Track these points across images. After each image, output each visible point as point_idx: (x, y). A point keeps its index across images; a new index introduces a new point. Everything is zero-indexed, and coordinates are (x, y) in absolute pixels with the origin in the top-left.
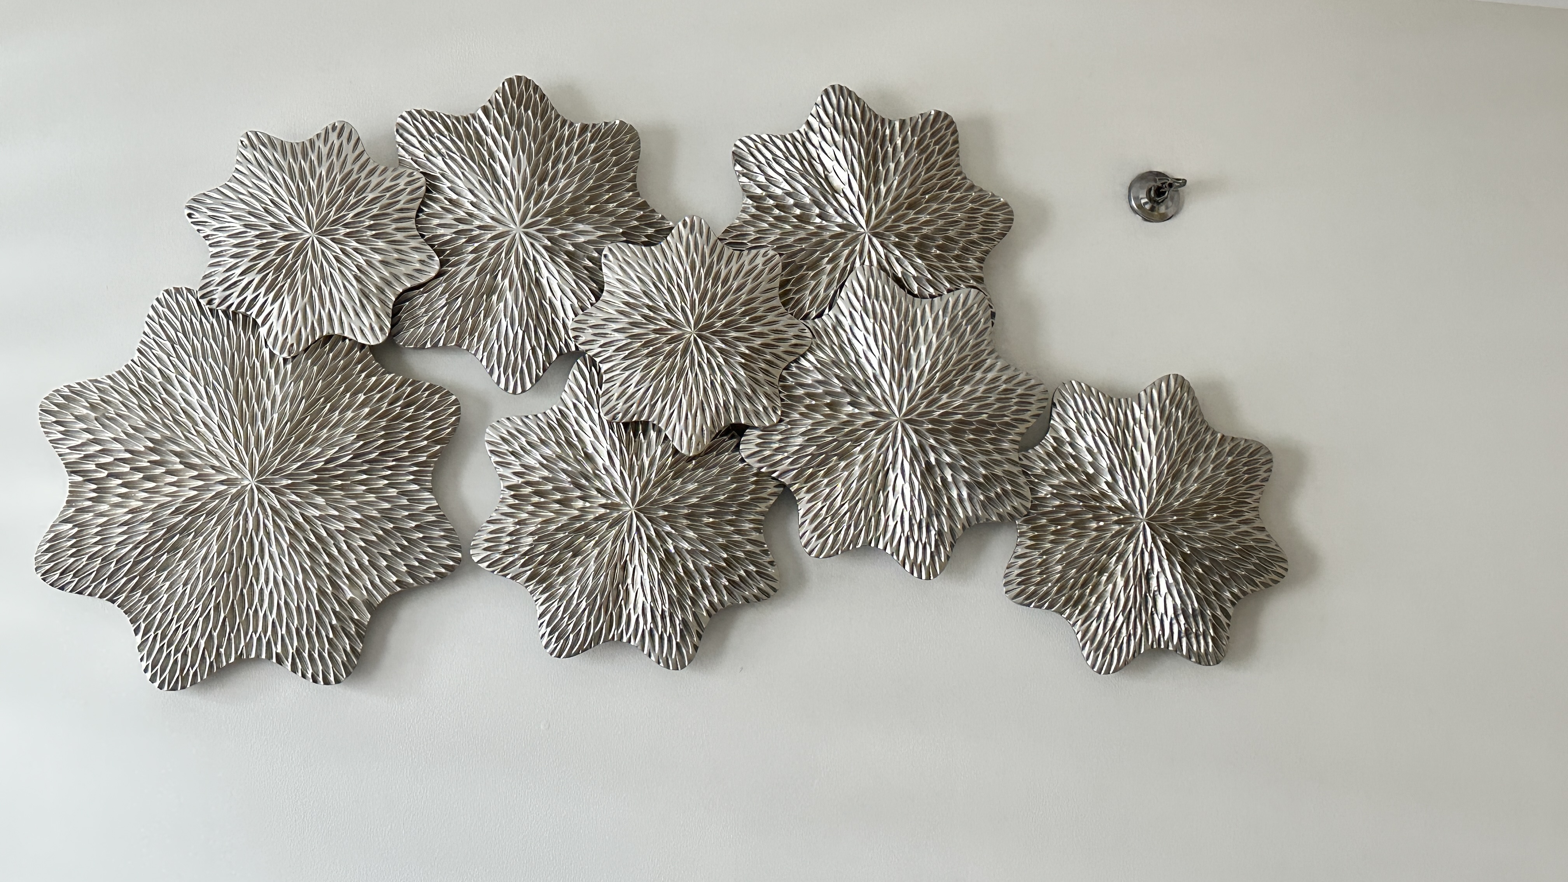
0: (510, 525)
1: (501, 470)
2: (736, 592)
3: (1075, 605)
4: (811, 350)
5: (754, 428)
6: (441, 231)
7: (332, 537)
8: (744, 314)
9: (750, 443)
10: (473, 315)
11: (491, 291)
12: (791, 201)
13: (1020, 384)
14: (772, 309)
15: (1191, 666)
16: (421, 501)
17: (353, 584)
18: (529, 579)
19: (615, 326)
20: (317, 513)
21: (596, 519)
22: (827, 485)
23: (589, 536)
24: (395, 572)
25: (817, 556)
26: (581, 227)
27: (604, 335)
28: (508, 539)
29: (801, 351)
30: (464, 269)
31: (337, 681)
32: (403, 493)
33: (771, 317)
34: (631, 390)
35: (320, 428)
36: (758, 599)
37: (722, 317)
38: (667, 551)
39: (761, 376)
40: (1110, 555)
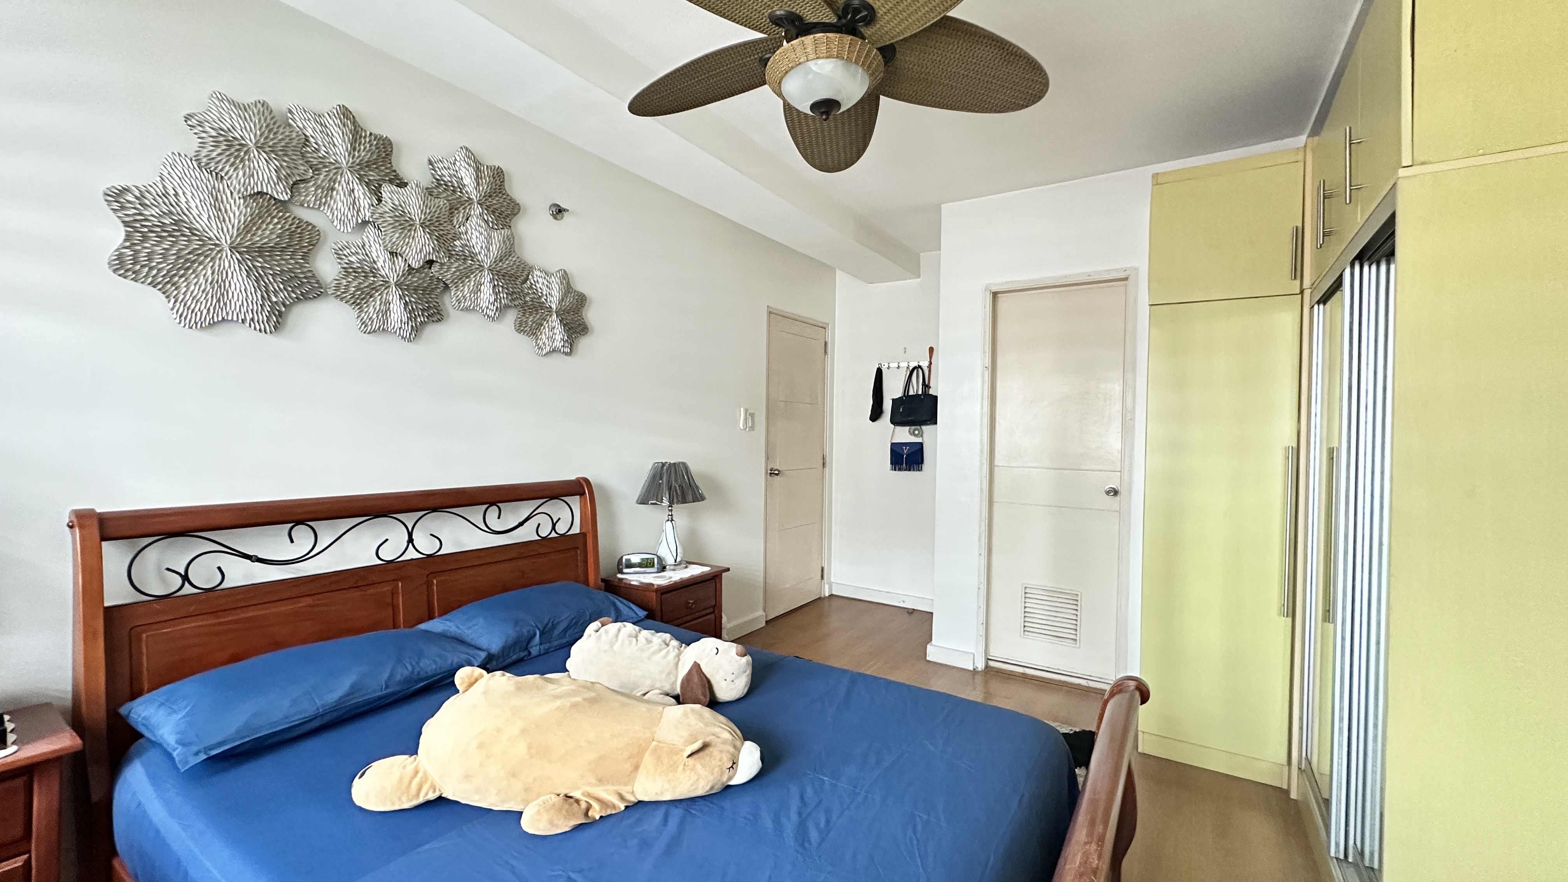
0: (344, 282)
1: (339, 261)
2: (430, 318)
3: (534, 335)
4: (458, 239)
5: (438, 262)
6: (311, 160)
7: (266, 276)
8: (436, 221)
9: (435, 268)
10: (325, 197)
11: (333, 189)
12: (450, 184)
13: (522, 264)
14: (445, 222)
15: (563, 356)
16: (305, 267)
17: (276, 296)
18: (353, 303)
19: (388, 215)
20: (259, 265)
21: (380, 285)
22: (462, 286)
23: (377, 291)
24: (295, 293)
25: (457, 310)
26: (371, 173)
27: (384, 217)
28: (344, 287)
29: (455, 239)
30: (322, 177)
31: (271, 332)
32: (297, 263)
33: (445, 225)
34: (394, 240)
35: (257, 229)
36: (437, 321)
37: (429, 221)
38: (406, 301)
39: (442, 245)
40: (545, 320)
